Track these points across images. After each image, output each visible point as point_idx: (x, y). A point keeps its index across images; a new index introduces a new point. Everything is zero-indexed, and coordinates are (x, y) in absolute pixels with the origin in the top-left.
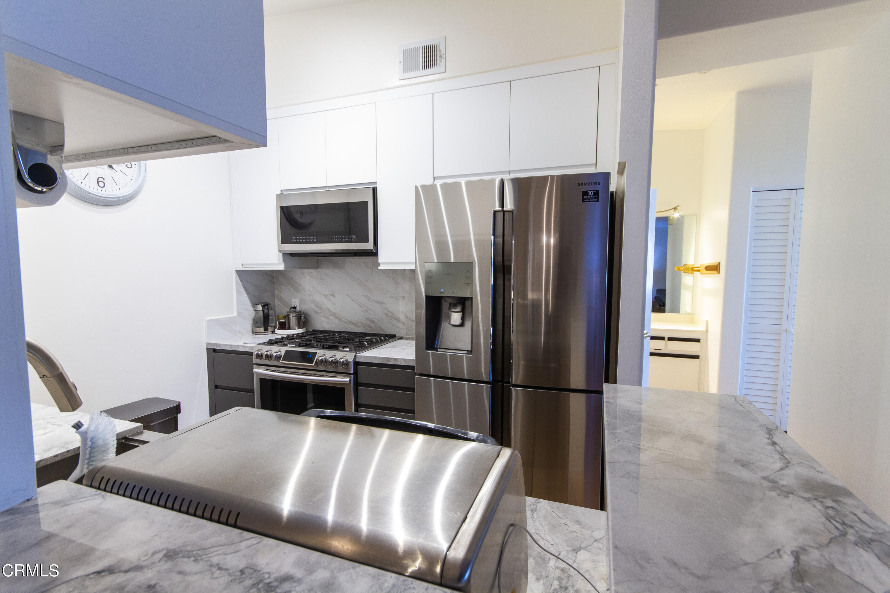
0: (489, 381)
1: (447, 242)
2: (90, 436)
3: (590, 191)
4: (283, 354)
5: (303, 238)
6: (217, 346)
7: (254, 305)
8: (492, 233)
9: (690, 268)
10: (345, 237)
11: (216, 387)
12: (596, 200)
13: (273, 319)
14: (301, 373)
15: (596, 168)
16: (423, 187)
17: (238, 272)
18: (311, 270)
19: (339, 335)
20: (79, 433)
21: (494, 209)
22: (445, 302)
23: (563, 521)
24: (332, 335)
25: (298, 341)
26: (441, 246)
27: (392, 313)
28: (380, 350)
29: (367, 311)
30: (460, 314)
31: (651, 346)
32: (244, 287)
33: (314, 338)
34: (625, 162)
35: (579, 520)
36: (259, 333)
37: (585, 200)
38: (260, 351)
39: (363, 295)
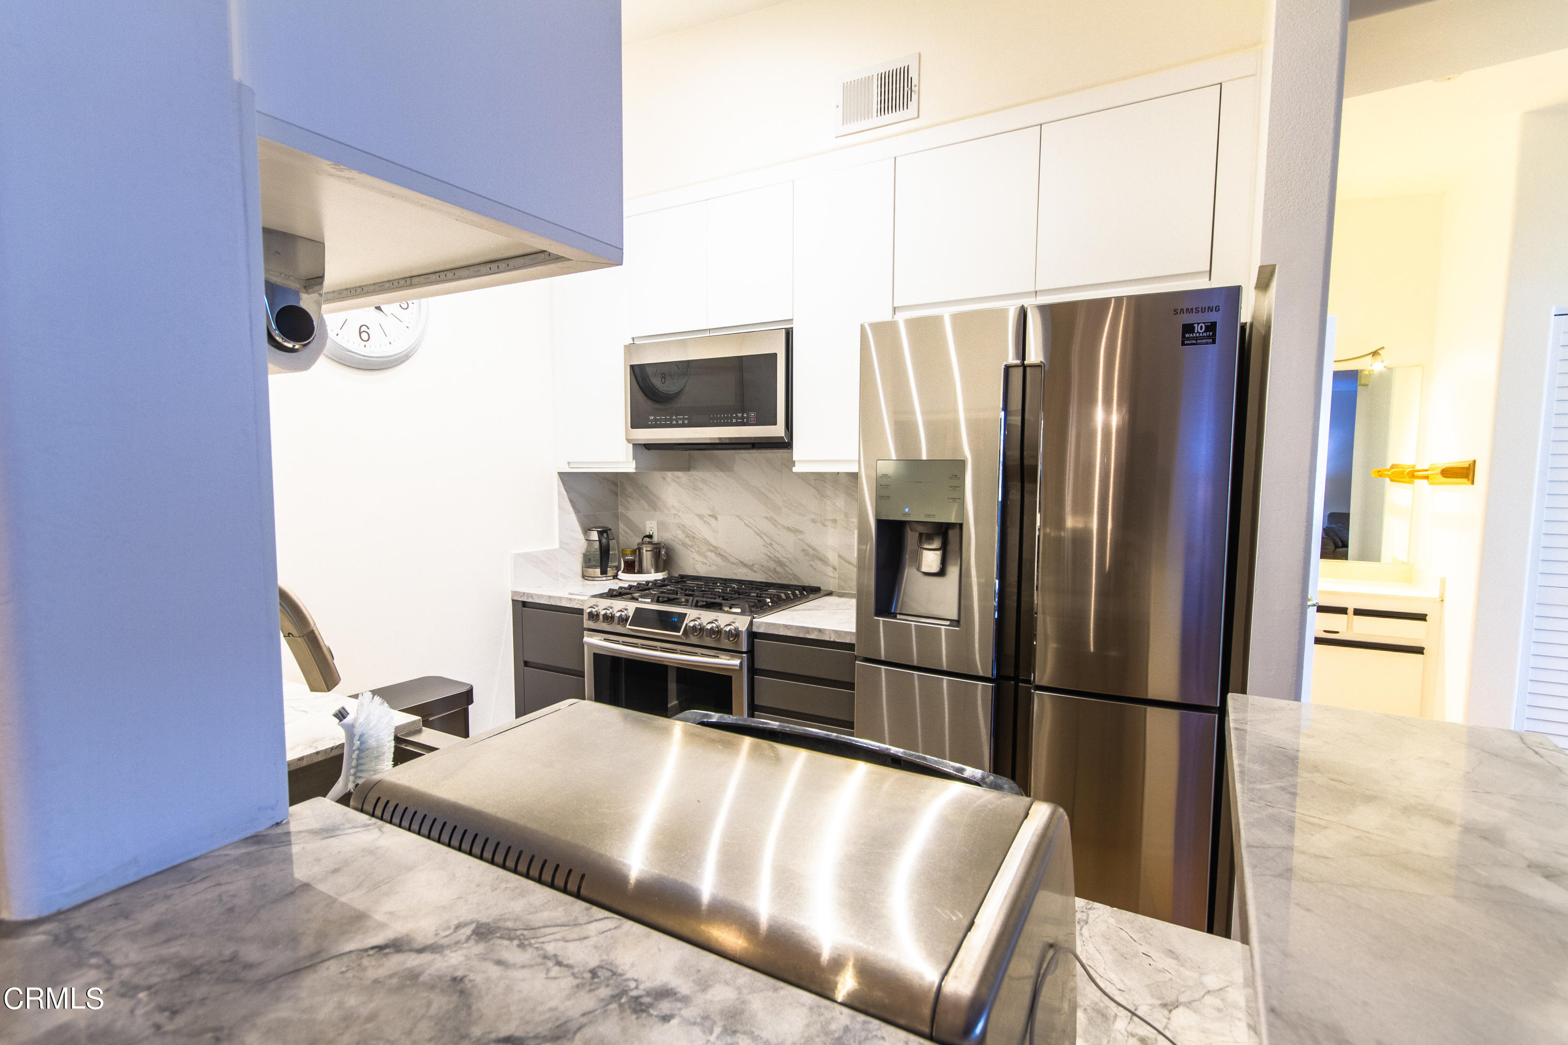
0: (991, 676)
1: (915, 424)
2: (358, 731)
3: (1198, 324)
4: (631, 613)
5: (666, 419)
6: (528, 598)
7: (586, 530)
8: (1001, 406)
9: (1406, 472)
10: (737, 415)
11: (526, 664)
12: (1211, 340)
13: (615, 555)
14: (661, 648)
15: (1210, 280)
16: (873, 326)
17: (562, 475)
18: (679, 472)
19: (723, 585)
20: (344, 726)
21: (1005, 363)
22: (911, 530)
23: (1143, 949)
24: (711, 585)
25: (655, 594)
26: (905, 431)
27: (814, 549)
28: (794, 613)
29: (771, 544)
30: (939, 553)
31: (1318, 624)
32: (571, 501)
33: (681, 589)
34: (1275, 266)
35: (1172, 949)
36: (593, 578)
37: (1188, 342)
38: (594, 608)
39: (766, 518)
